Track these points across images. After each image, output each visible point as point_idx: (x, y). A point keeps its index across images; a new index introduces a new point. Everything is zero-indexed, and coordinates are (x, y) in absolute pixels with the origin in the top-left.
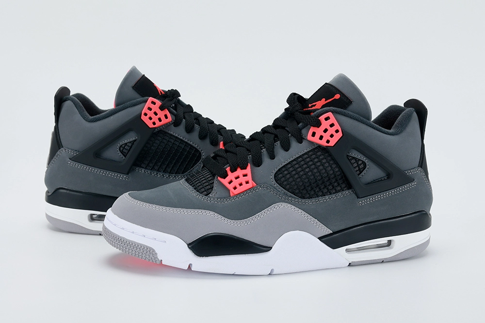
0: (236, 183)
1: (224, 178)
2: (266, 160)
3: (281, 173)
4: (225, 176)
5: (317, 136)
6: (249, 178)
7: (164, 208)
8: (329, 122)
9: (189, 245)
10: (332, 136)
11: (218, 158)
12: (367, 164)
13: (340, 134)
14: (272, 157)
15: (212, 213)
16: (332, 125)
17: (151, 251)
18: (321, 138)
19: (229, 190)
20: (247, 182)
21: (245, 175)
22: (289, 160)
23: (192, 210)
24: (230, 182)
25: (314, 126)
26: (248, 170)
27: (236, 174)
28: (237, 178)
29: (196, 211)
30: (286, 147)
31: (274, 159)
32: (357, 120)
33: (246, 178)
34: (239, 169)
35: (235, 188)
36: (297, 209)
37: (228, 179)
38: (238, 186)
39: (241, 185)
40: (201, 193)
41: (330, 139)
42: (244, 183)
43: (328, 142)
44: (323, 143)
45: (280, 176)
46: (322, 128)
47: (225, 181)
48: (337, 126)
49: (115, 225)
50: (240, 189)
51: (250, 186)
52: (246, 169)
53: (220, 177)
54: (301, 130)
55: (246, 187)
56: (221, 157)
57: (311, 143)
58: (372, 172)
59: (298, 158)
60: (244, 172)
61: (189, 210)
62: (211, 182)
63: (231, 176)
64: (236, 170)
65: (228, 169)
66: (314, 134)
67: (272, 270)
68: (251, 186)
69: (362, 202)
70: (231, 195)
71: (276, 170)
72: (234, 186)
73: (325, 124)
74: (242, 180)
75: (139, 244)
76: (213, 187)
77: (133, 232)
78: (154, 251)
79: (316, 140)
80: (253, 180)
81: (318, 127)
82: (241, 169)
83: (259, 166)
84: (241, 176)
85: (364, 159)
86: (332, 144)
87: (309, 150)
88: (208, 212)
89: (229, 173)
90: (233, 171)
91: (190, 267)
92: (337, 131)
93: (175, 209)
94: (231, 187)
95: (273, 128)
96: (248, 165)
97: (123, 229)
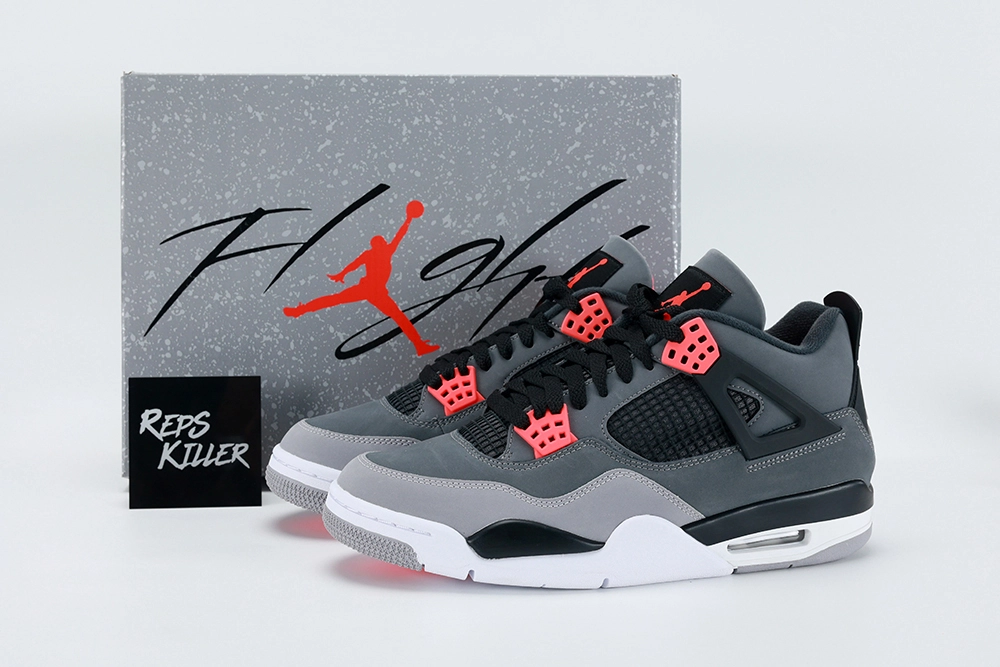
0: (544, 436)
1: (525, 429)
2: (593, 397)
3: (618, 420)
4: (525, 425)
5: (678, 357)
6: (566, 428)
7: (427, 479)
8: (698, 334)
9: (468, 539)
10: (702, 357)
11: (512, 394)
12: (762, 402)
13: (716, 354)
14: (603, 392)
15: (505, 486)
16: (702, 339)
17: (407, 550)
18: (684, 360)
19: (532, 449)
20: (562, 435)
21: (559, 424)
22: (632, 398)
23: (473, 482)
24: (535, 435)
25: (672, 341)
26: (564, 416)
27: (544, 421)
28: (546, 428)
29: (479, 483)
30: (626, 376)
31: (606, 396)
32: (743, 330)
33: (560, 429)
34: (548, 414)
35: (543, 445)
36: (645, 479)
37: (531, 430)
38: (547, 441)
39: (552, 439)
40: (487, 453)
41: (699, 361)
42: (557, 437)
43: (696, 366)
44: (688, 368)
45: (617, 424)
46: (686, 343)
47: (526, 434)
48: (711, 341)
49: (346, 507)
50: (550, 447)
51: (566, 440)
52: (559, 413)
53: (518, 427)
54: (650, 348)
55: (559, 443)
56: (518, 393)
57: (669, 368)
58: (771, 417)
59: (645, 394)
60: (557, 418)
61: (467, 482)
62: (502, 435)
63: (536, 425)
64: (543, 415)
65: (530, 413)
66: (672, 354)
67: (606, 581)
68: (569, 442)
69: (754, 466)
70: (537, 456)
71: (611, 414)
72: (540, 442)
73: (691, 338)
74: (555, 431)
75: (386, 539)
76: (506, 444)
77: (376, 519)
78: (411, 549)
79: (676, 363)
80: (572, 430)
81: (680, 342)
82: (553, 413)
83: (581, 408)
84: (552, 425)
85: (756, 395)
86: (702, 370)
87: (664, 380)
88: (499, 484)
89: (532, 419)
90: (538, 416)
91: (469, 577)
92: (711, 349)
93: (444, 481)
94: (535, 443)
95: (604, 344)
96: (563, 406)
97: (359, 513)
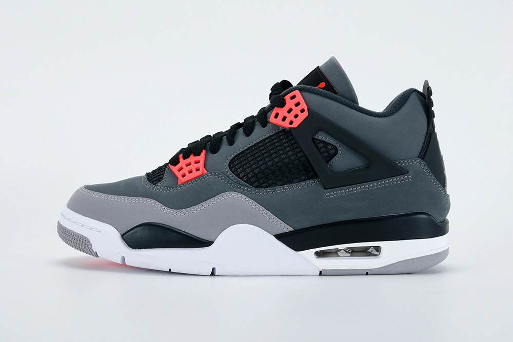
0: (186, 170)
1: (175, 166)
2: (225, 146)
3: (237, 160)
4: (176, 163)
5: (280, 117)
6: (201, 165)
8: (295, 101)
9: (123, 235)
10: (296, 116)
12: (339, 149)
13: (306, 114)
14: (231, 143)
15: (153, 201)
16: (297, 104)
17: (87, 241)
18: (284, 119)
19: (177, 178)
20: (198, 170)
21: (197, 162)
22: (248, 146)
24: (180, 170)
25: (278, 107)
26: (201, 158)
27: (187, 161)
28: (188, 165)
30: (249, 133)
31: (232, 145)
32: (328, 98)
33: (197, 165)
34: (192, 156)
35: (184, 176)
36: (248, 199)
37: (178, 166)
38: (187, 173)
39: (190, 172)
40: (152, 182)
41: (294, 119)
42: (194, 170)
43: (291, 123)
44: (286, 124)
45: (236, 162)
46: (286, 108)
47: (175, 169)
48: (303, 105)
50: (189, 177)
51: (200, 173)
52: (199, 155)
53: (172, 165)
54: (267, 113)
55: (195, 174)
57: (274, 125)
58: (344, 160)
59: (258, 143)
60: (197, 158)
61: (130, 198)
63: (183, 163)
64: (188, 157)
65: (181, 156)
66: (277, 116)
67: (213, 270)
69: (331, 194)
70: (179, 183)
71: (233, 156)
72: (182, 174)
73: (290, 103)
74: (193, 167)
76: (164, 176)
78: (89, 241)
79: (278, 121)
80: (205, 167)
81: (282, 107)
82: (195, 156)
83: (215, 153)
84: (193, 163)
86: (295, 125)
87: (271, 134)
88: (149, 200)
89: (181, 160)
90: (184, 158)
92: (302, 111)
94: (179, 174)
96: (202, 151)
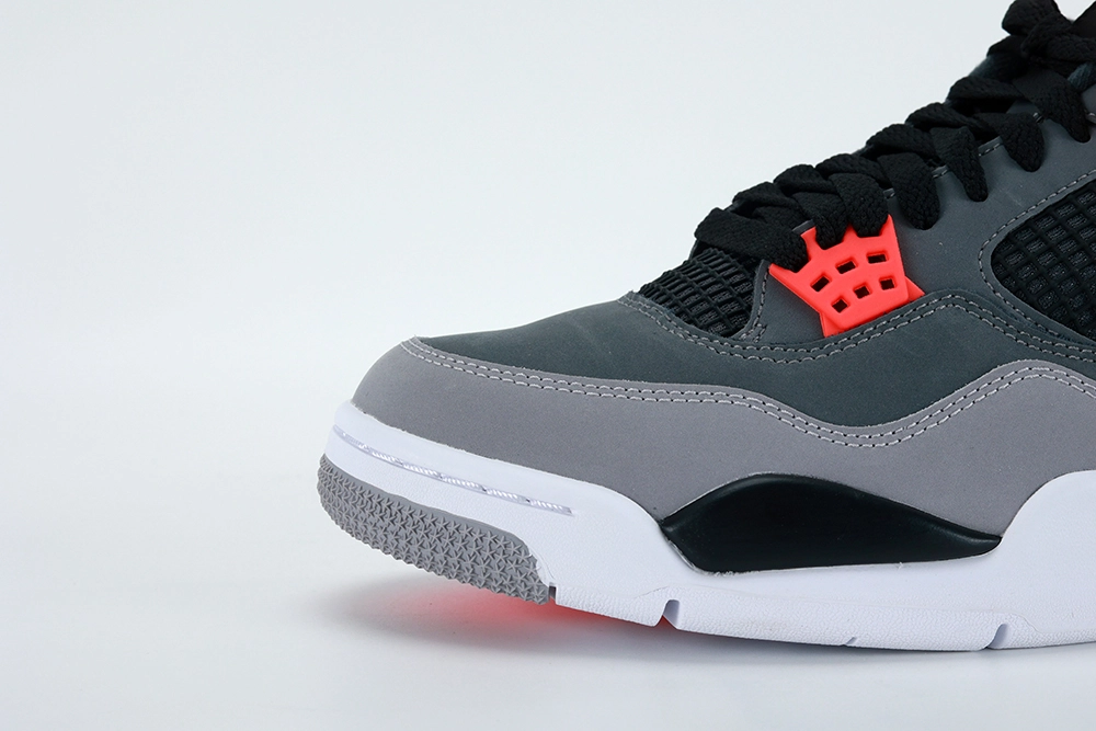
0: (842, 285)
1: (796, 269)
2: (956, 207)
3: (1018, 250)
4: (798, 261)
6: (894, 266)
7: (562, 379)
9: (665, 525)
14: (977, 190)
15: (753, 397)
17: (512, 549)
19: (813, 315)
20: (887, 284)
21: (877, 258)
22: (1045, 203)
23: (675, 389)
24: (820, 284)
26: (888, 240)
27: (840, 252)
28: (845, 267)
29: (690, 389)
30: (1029, 157)
31: (983, 198)
33: (881, 269)
34: (851, 236)
35: (840, 305)
37: (810, 272)
38: (851, 297)
39: (862, 292)
40: (707, 327)
42: (875, 286)
45: (1014, 260)
47: (800, 282)
49: (368, 451)
50: (858, 310)
51: (897, 295)
52: (877, 233)
53: (783, 265)
54: (1079, 94)
55: (879, 300)
60: (873, 244)
61: (661, 388)
62: (739, 289)
63: (822, 260)
64: (839, 240)
65: (809, 234)
67: (1002, 631)
68: (905, 297)
70: (827, 330)
71: (998, 238)
72: (834, 297)
74: (870, 274)
75: (460, 523)
76: (749, 308)
77: (438, 477)
78: (521, 547)
80: (908, 273)
82: (861, 235)
83: (927, 226)
84: (862, 260)
88: (737, 393)
89: (814, 250)
90: (828, 240)
93: (605, 384)
94: (822, 301)
96: (885, 221)
97: (399, 464)
